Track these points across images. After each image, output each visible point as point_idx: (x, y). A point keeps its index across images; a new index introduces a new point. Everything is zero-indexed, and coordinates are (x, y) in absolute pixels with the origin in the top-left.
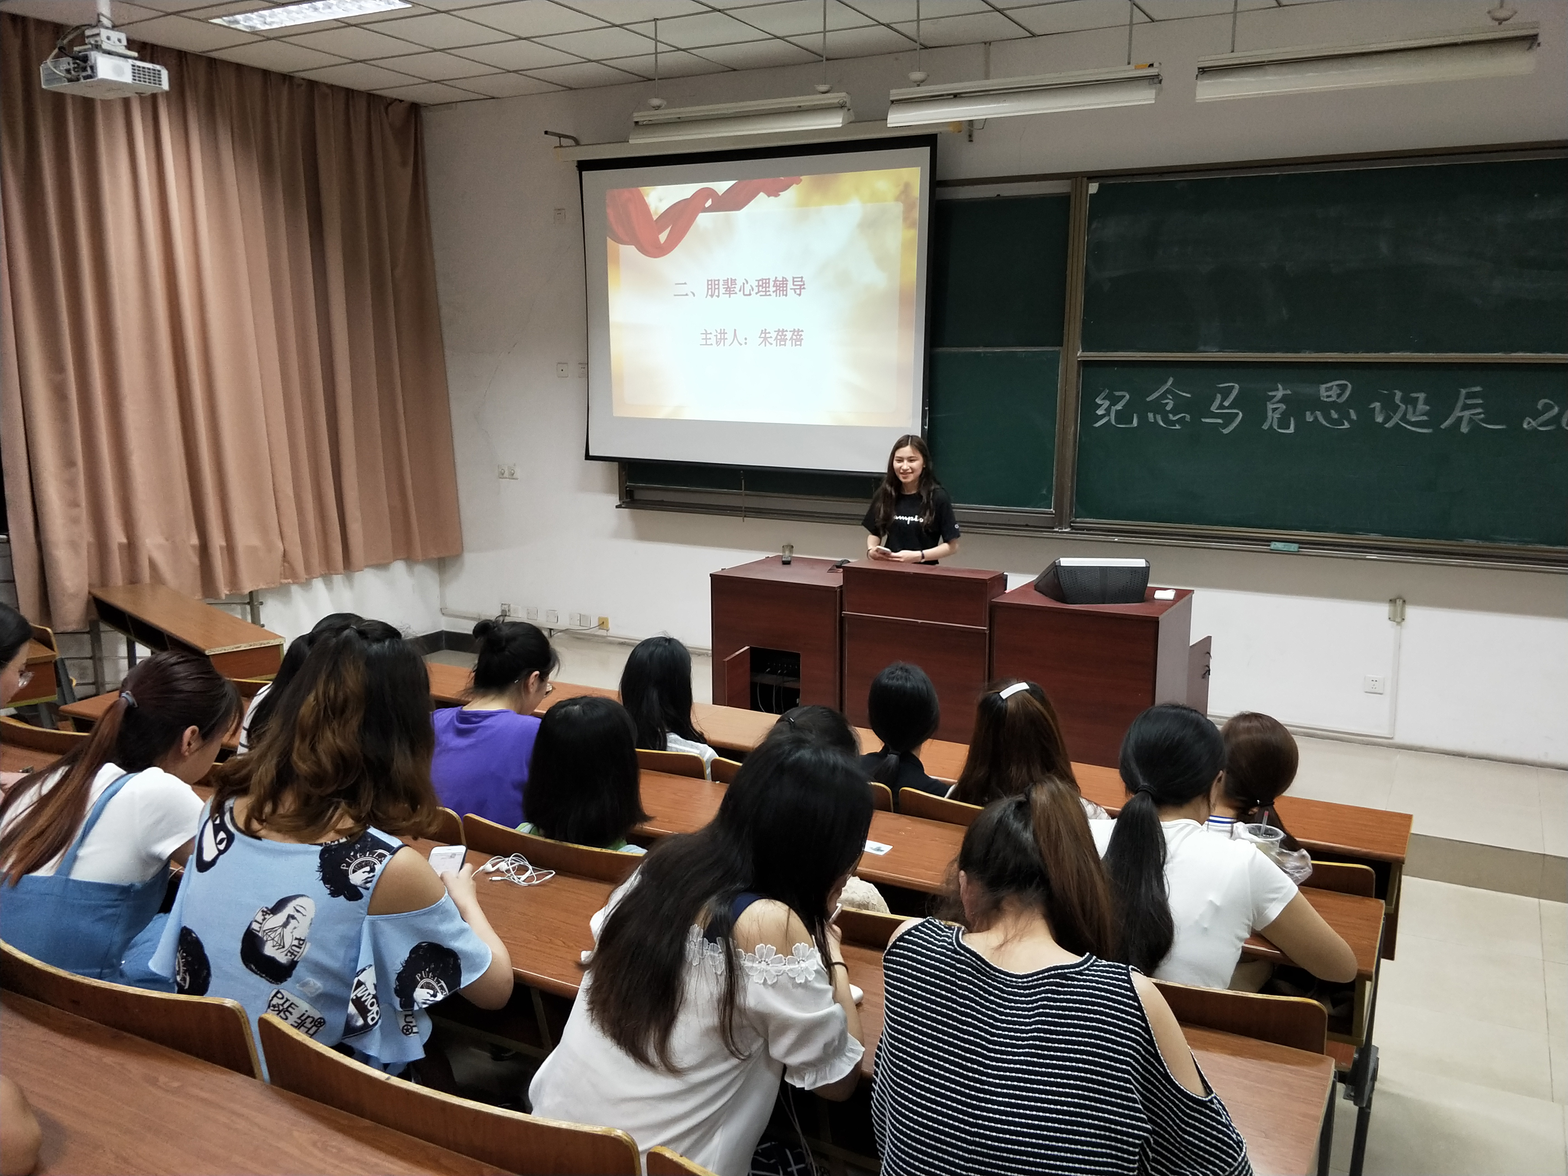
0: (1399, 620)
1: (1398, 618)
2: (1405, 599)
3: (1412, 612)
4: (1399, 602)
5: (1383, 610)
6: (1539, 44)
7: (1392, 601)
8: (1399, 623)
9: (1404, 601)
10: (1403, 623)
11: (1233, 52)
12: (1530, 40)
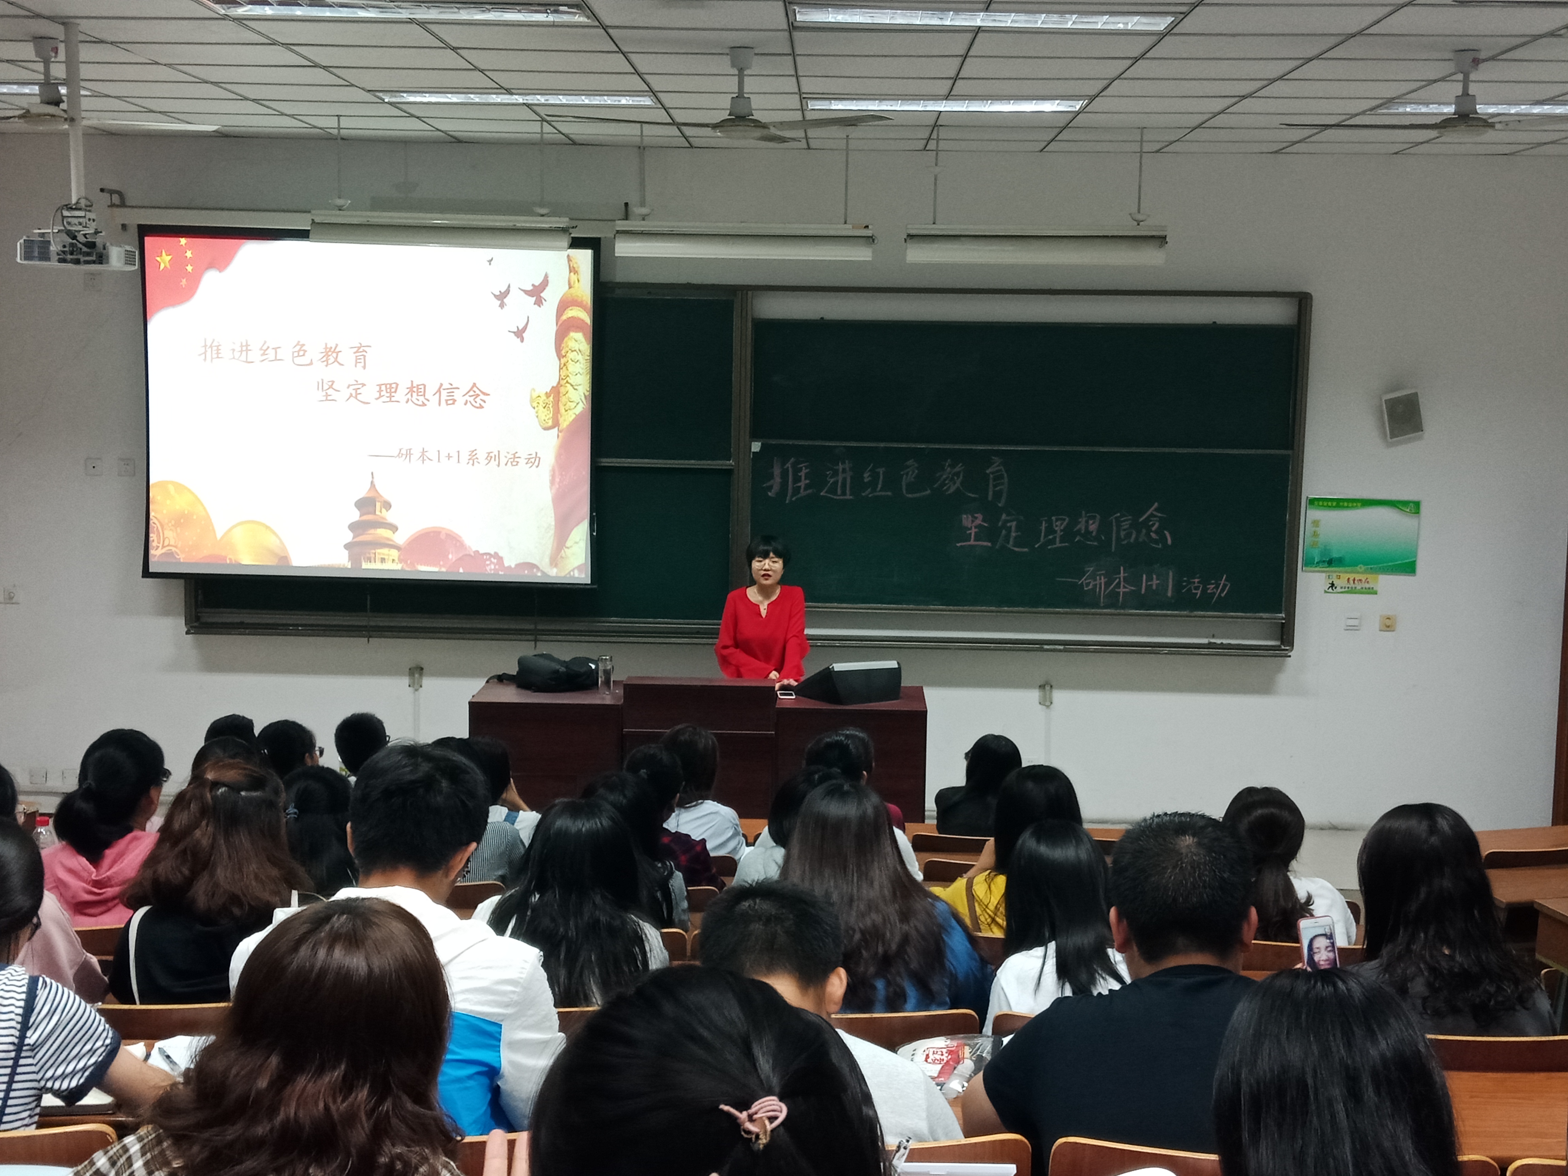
0: (1048, 703)
1: (1046, 702)
2: (1052, 684)
3: (1059, 696)
4: (1048, 688)
5: (1034, 695)
6: (1167, 243)
7: (1042, 687)
8: (1048, 707)
9: (1051, 686)
10: (1052, 706)
11: (934, 223)
12: (1162, 240)
